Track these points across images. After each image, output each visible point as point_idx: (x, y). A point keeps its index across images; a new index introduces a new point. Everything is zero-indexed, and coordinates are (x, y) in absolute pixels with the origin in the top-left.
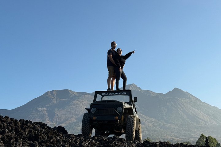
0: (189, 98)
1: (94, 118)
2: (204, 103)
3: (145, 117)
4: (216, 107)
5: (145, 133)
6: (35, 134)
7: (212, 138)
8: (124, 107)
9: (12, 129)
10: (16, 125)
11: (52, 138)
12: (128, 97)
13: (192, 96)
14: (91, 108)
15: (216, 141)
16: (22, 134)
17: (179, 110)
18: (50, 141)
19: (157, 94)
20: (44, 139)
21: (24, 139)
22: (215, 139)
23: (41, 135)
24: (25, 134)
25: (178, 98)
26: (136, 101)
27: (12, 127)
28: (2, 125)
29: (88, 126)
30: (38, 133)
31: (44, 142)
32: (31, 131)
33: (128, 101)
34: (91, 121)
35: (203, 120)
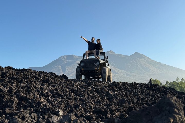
0: (144, 58)
1: (83, 69)
2: (153, 60)
3: (118, 70)
4: (160, 63)
5: (119, 79)
6: (47, 79)
7: (157, 80)
8: (100, 62)
9: (33, 76)
10: (35, 74)
11: (57, 81)
12: (103, 56)
13: (146, 56)
14: (81, 64)
15: (160, 82)
16: (39, 79)
17: (138, 65)
18: (55, 83)
19: (125, 56)
20: (52, 81)
21: (40, 82)
22: (159, 81)
23: (50, 79)
24: (41, 79)
25: (138, 58)
26: (108, 59)
27: (33, 75)
28: (27, 74)
29: (79, 74)
30: (48, 78)
31: (52, 83)
32: (44, 77)
33: (103, 58)
34: (81, 71)
35: (152, 70)
